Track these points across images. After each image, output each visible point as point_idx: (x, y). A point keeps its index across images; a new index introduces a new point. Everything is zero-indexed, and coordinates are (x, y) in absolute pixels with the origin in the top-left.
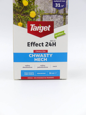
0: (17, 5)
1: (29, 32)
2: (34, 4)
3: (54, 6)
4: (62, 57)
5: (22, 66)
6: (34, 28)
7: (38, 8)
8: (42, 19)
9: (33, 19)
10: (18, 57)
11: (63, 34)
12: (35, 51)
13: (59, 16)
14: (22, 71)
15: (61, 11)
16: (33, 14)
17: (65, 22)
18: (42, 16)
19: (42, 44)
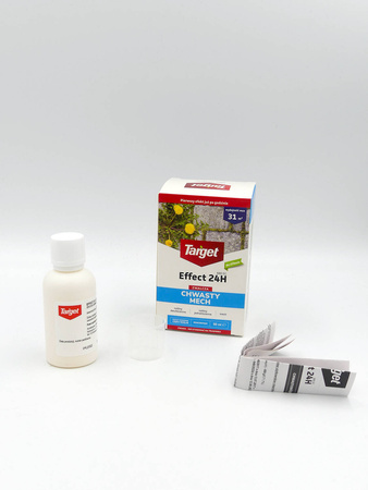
0: (165, 213)
1: (183, 255)
2: (192, 213)
3: (226, 218)
4: (237, 301)
5: (169, 308)
6: (190, 250)
7: (199, 219)
8: (204, 237)
9: (189, 235)
10: (164, 294)
11: (239, 263)
12: (191, 287)
13: (234, 235)
14: (169, 316)
15: (238, 227)
16: (190, 229)
17: (243, 245)
18: (205, 233)
19: (204, 276)
